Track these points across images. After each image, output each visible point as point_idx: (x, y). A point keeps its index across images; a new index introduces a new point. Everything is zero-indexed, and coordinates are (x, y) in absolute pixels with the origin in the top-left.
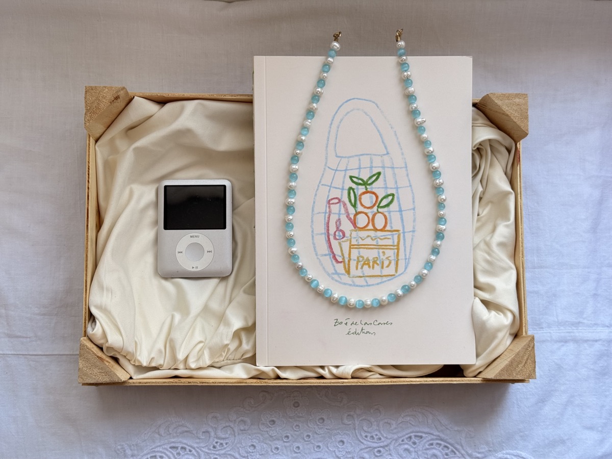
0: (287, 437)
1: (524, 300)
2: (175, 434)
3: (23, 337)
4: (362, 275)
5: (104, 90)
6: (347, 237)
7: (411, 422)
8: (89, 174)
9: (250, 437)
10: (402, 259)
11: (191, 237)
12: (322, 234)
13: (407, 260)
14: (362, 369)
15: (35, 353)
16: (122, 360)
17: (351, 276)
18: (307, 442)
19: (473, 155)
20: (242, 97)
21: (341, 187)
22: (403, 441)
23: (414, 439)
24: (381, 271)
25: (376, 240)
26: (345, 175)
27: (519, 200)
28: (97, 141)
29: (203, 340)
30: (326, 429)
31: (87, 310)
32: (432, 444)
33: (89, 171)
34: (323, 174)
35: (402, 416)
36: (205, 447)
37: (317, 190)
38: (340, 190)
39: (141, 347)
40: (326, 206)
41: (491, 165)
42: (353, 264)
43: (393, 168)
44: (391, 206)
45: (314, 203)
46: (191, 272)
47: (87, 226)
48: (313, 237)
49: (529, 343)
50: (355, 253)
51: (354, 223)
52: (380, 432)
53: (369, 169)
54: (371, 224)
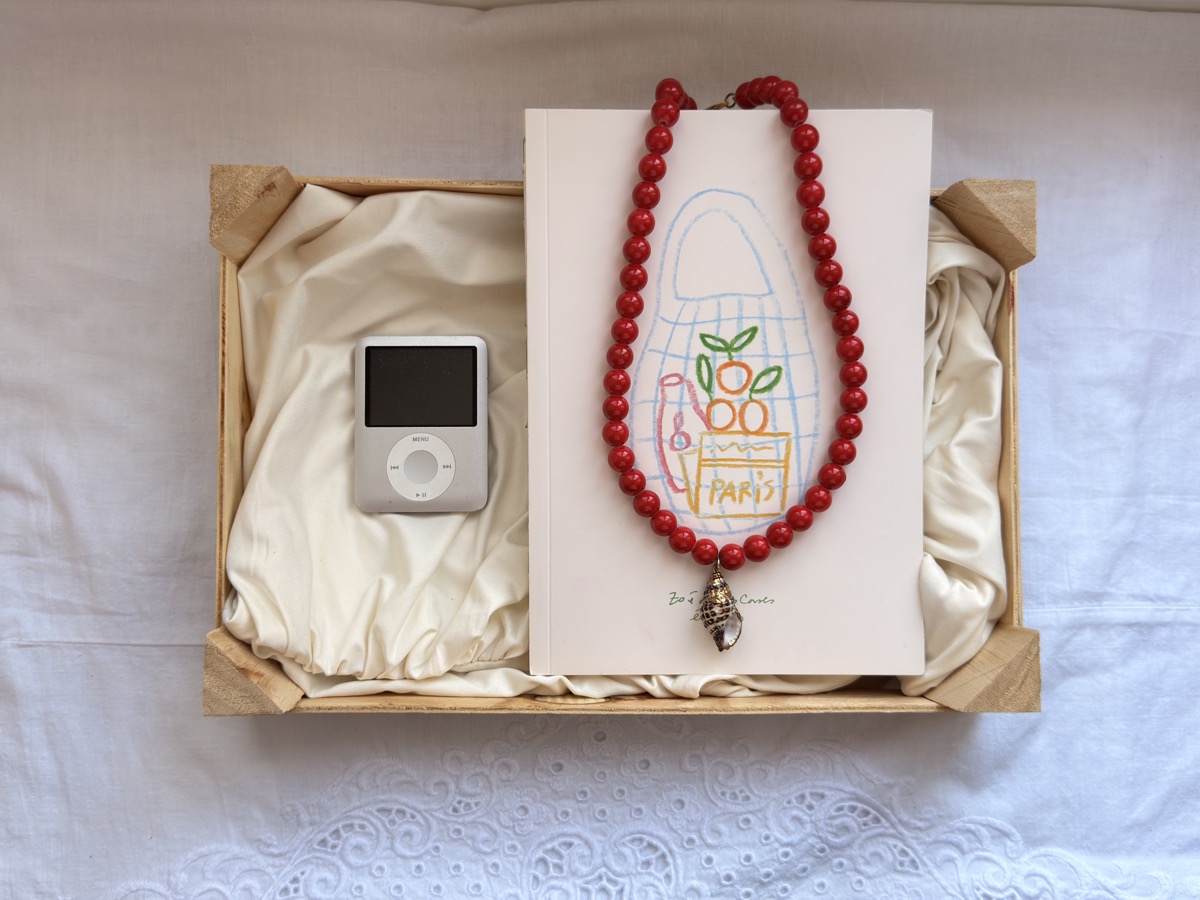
0: (584, 793)
1: (1017, 561)
2: (385, 787)
3: (119, 614)
4: (720, 514)
5: (245, 172)
6: (694, 446)
7: (804, 769)
8: (224, 328)
9: (518, 792)
10: (794, 486)
11: (415, 439)
12: (648, 439)
13: (802, 488)
14: (719, 681)
15: (140, 642)
16: (287, 666)
17: (701, 515)
18: (618, 803)
19: (928, 293)
20: (503, 186)
21: (684, 354)
22: (789, 802)
23: (809, 800)
24: (755, 508)
25: (746, 452)
26: (692, 332)
27: (1011, 377)
28: (240, 265)
29: (434, 627)
30: (653, 779)
31: (223, 576)
32: (841, 809)
33: (223, 323)
34: (652, 331)
35: (788, 758)
36: (439, 809)
37: (641, 359)
38: (683, 361)
39: (322, 641)
40: (657, 389)
41: (960, 312)
42: (704, 494)
44: (775, 388)
45: (635, 382)
46: (413, 503)
47: (222, 423)
48: (632, 444)
49: (1028, 650)
50: (708, 475)
51: (707, 420)
52: (747, 785)
53: (736, 320)
54: (737, 422)
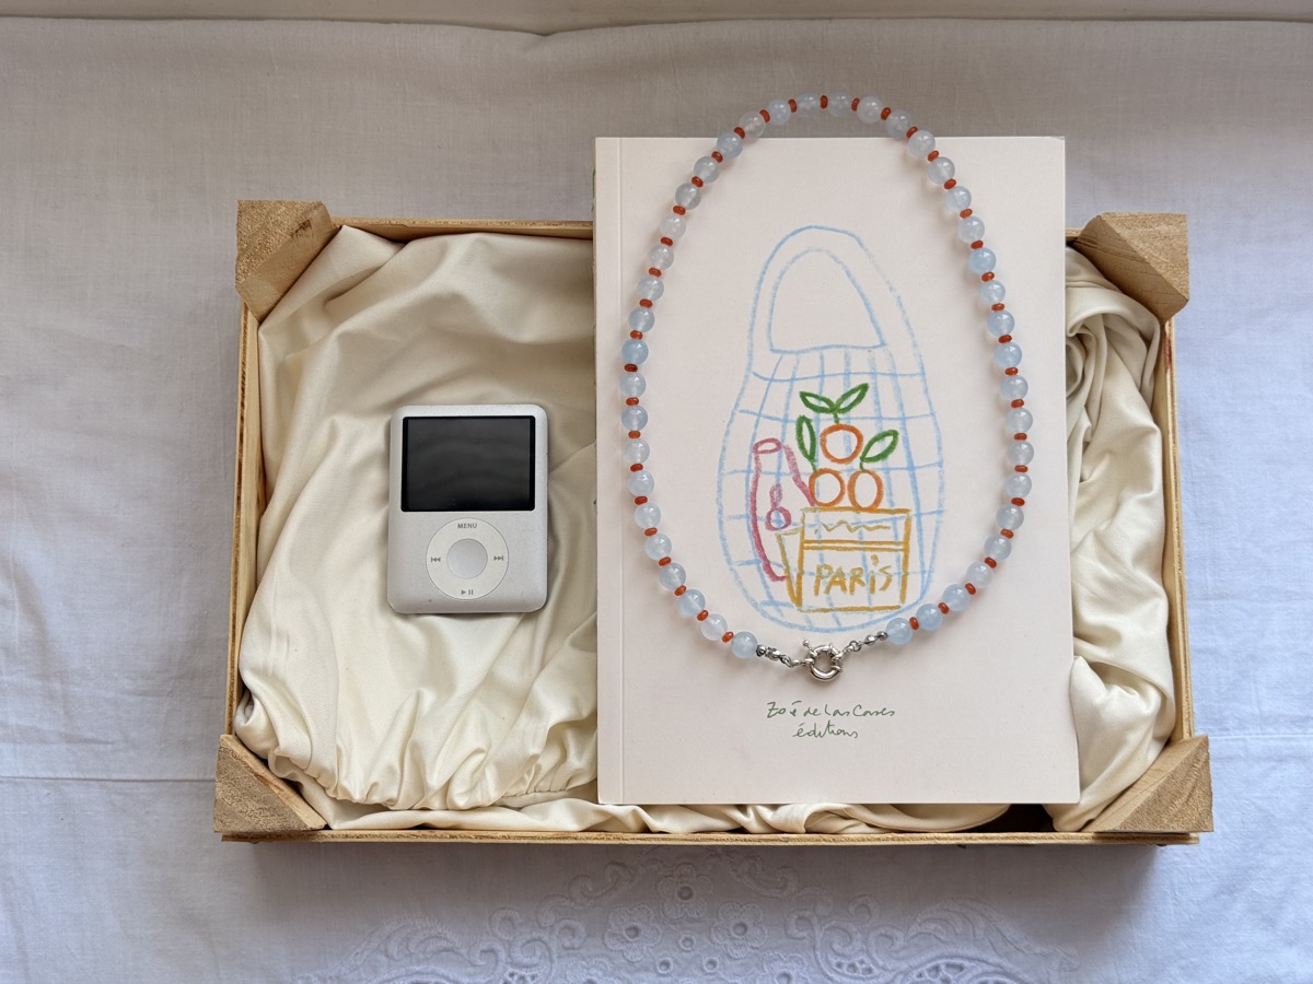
0: (666, 964)
1: (1185, 662)
2: (421, 956)
3: (99, 742)
4: (828, 607)
5: (277, 209)
6: (795, 525)
7: (938, 934)
8: (243, 390)
9: (584, 963)
10: (914, 573)
11: (460, 526)
12: (740, 517)
13: (926, 575)
14: (828, 812)
15: (123, 777)
16: (309, 789)
17: (804, 608)
18: (711, 977)
19: (1068, 349)
20: (569, 227)
21: (781, 416)
22: (920, 975)
23: (944, 972)
24: (869, 599)
25: (857, 532)
26: (791, 390)
27: (1171, 445)
28: (261, 321)
29: (484, 747)
30: (752, 947)
31: (236, 678)
33: (243, 383)
34: (743, 389)
35: (919, 920)
37: (731, 422)
38: (781, 424)
39: (349, 761)
40: (750, 457)
41: (1109, 372)
42: (808, 583)
43: (894, 375)
44: (890, 456)
45: (724, 449)
46: (457, 603)
47: (239, 498)
48: (721, 523)
49: (1198, 753)
50: (812, 560)
51: (810, 494)
52: (869, 955)
53: (842, 377)
54: (846, 497)
